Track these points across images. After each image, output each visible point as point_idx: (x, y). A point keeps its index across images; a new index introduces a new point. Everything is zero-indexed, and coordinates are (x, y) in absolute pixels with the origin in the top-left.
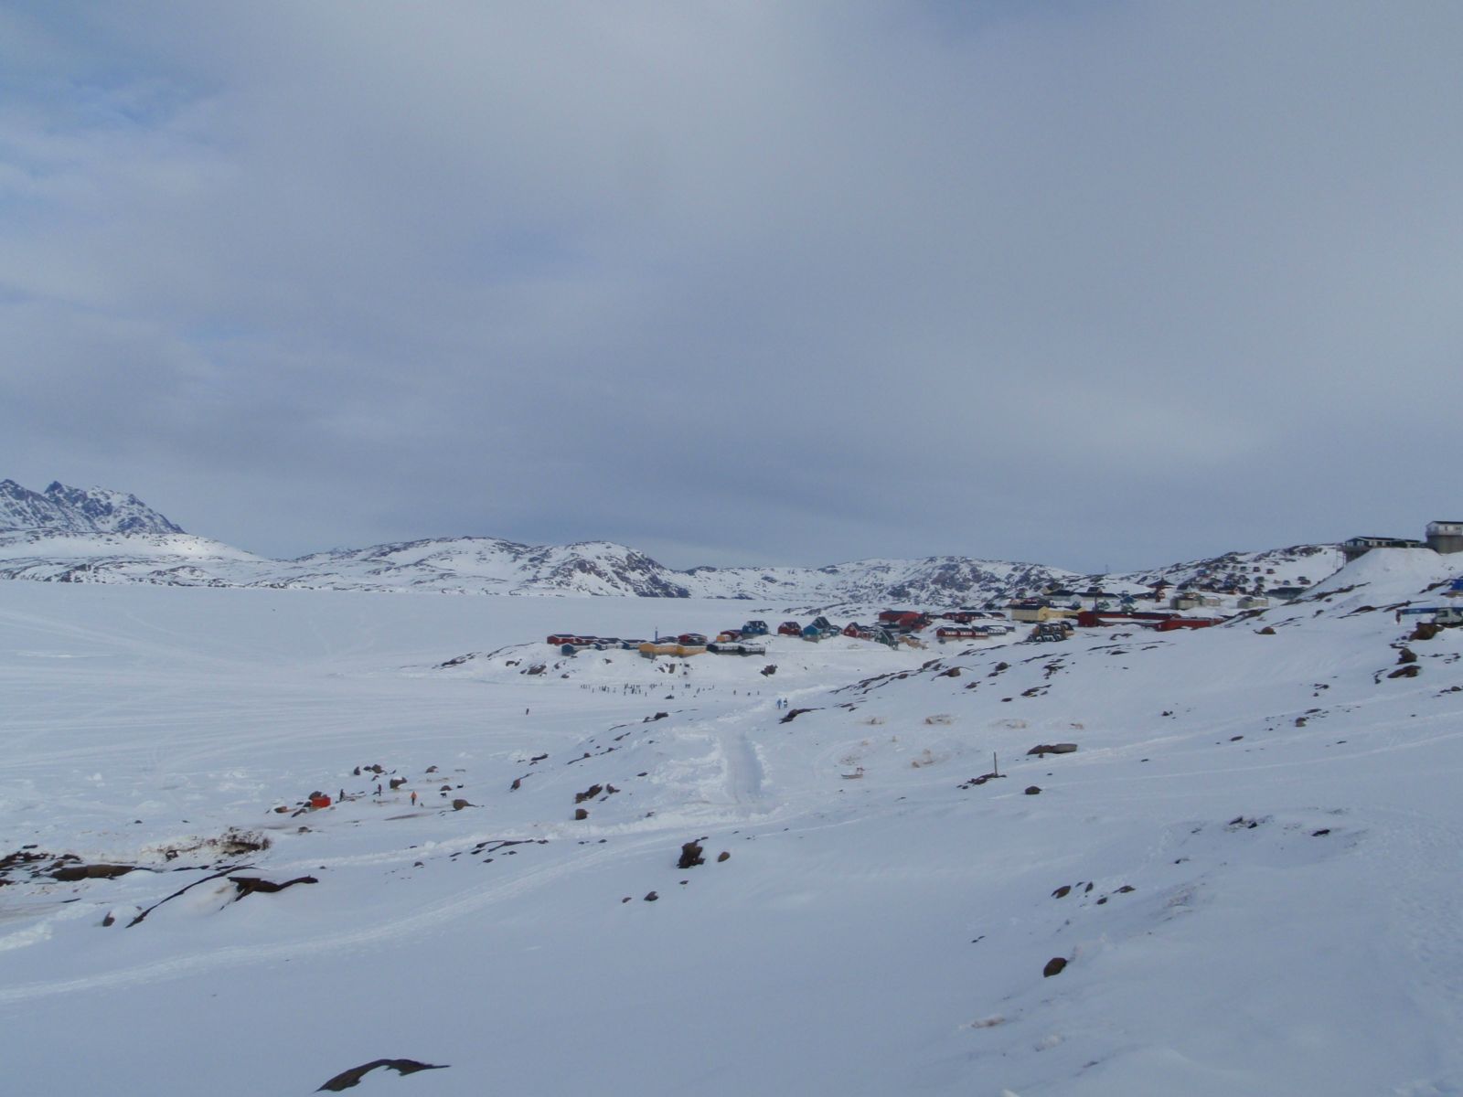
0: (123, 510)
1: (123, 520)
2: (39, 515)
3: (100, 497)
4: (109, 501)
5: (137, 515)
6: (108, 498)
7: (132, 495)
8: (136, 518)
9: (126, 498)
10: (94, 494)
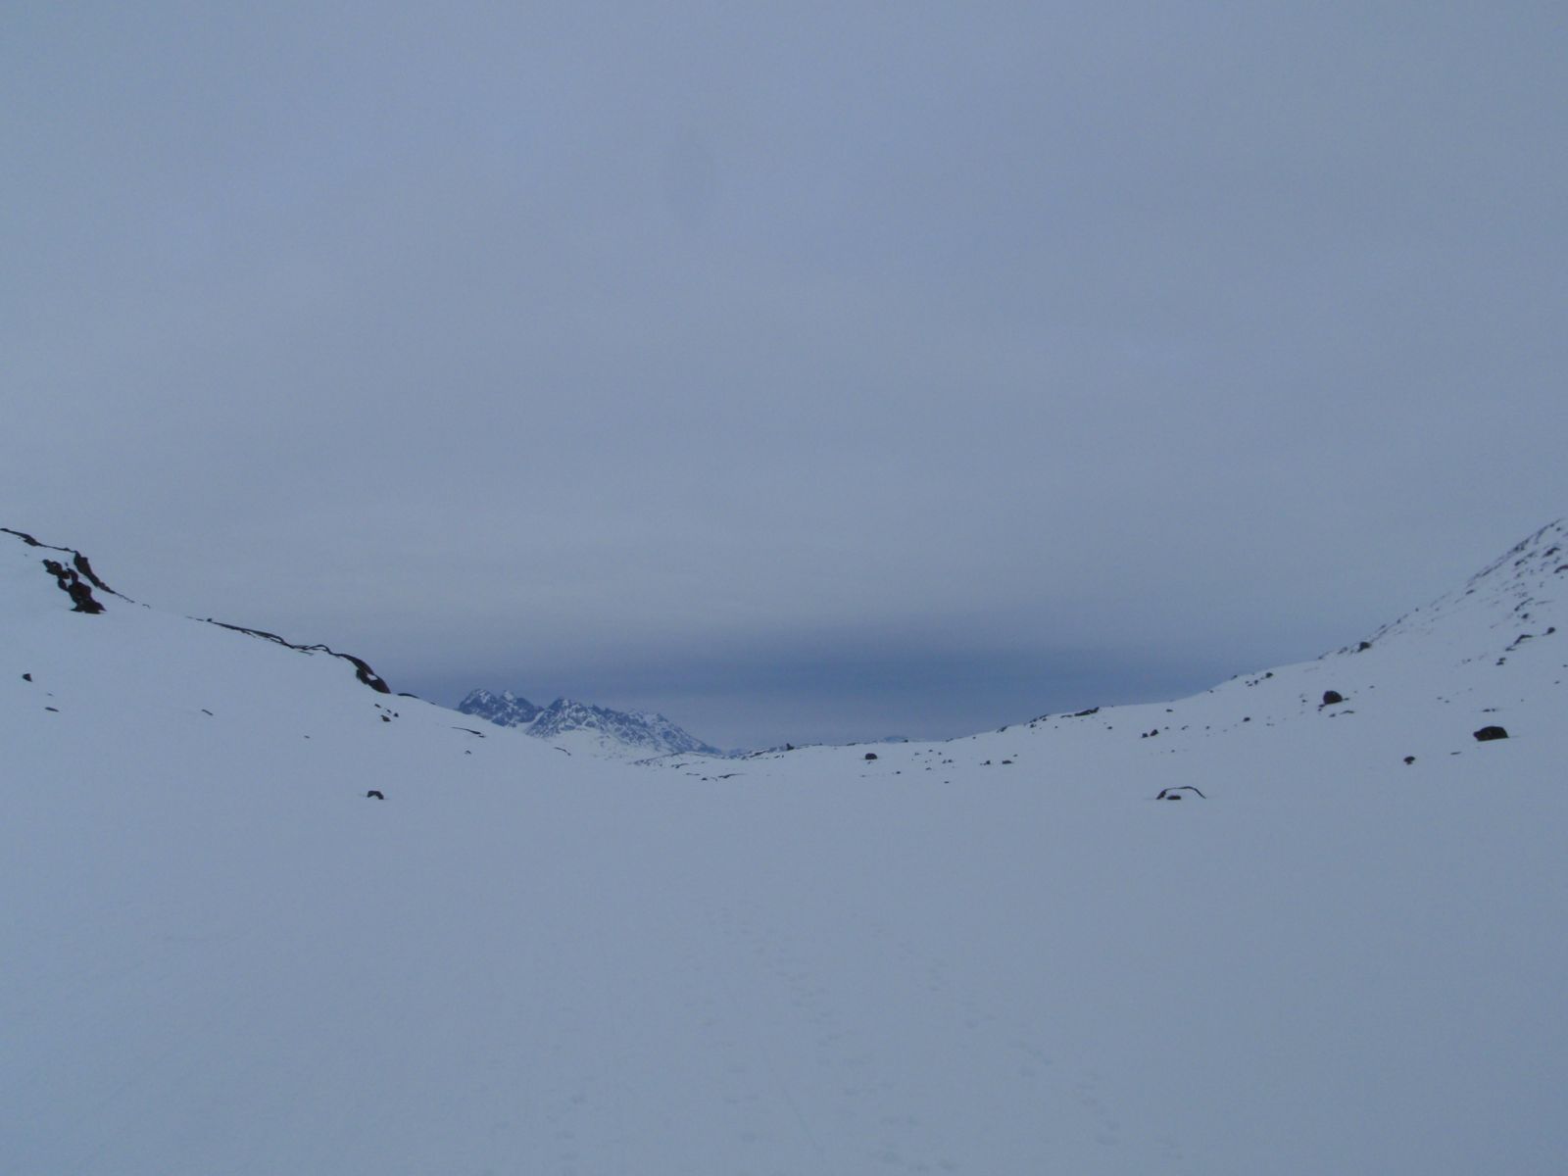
6: (643, 717)
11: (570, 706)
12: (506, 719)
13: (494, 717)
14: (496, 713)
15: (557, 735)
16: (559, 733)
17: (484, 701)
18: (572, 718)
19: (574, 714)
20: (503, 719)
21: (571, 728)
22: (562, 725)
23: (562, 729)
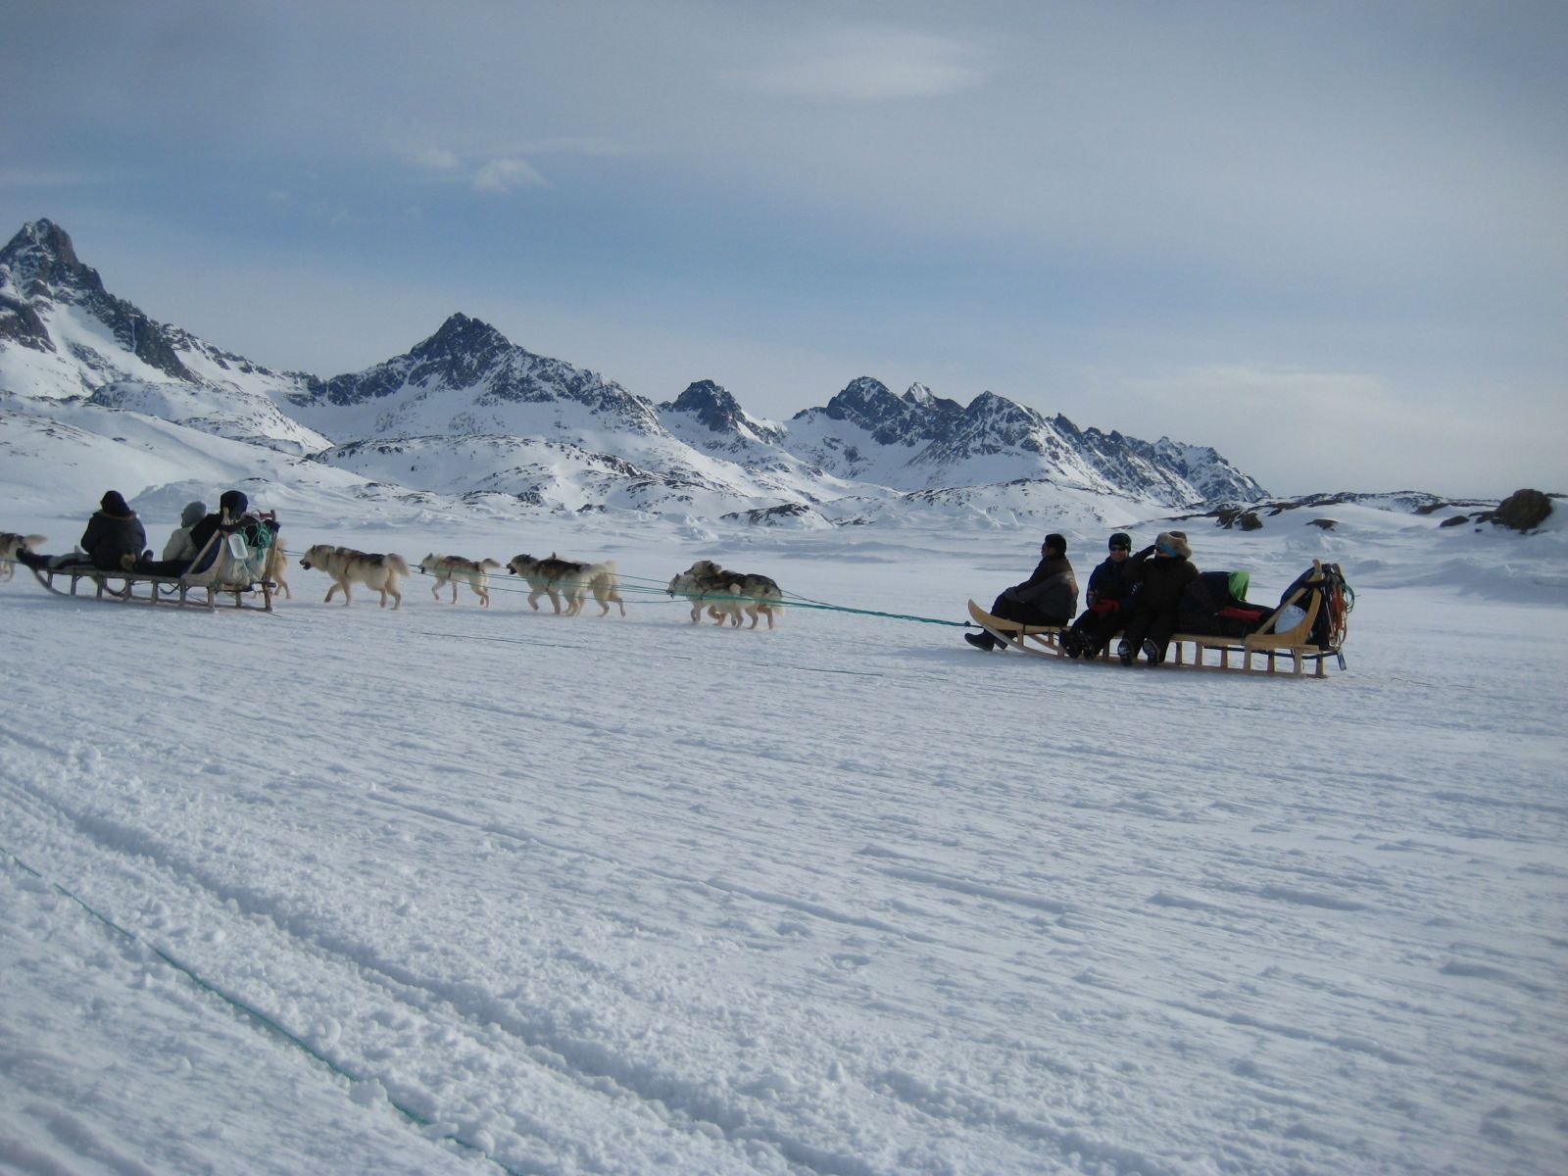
0: (1203, 470)
1: (1206, 485)
2: (1135, 477)
3: (1169, 452)
4: (1183, 457)
5: (1226, 478)
6: (1180, 454)
7: (1211, 449)
8: (1223, 482)
9: (1205, 454)
10: (1162, 448)
11: (999, 409)
12: (898, 432)
13: (879, 426)
14: (881, 420)
15: (964, 460)
16: (965, 455)
17: (867, 398)
18: (1000, 432)
19: (1003, 425)
20: (894, 430)
21: (992, 450)
22: (976, 444)
23: (976, 451)
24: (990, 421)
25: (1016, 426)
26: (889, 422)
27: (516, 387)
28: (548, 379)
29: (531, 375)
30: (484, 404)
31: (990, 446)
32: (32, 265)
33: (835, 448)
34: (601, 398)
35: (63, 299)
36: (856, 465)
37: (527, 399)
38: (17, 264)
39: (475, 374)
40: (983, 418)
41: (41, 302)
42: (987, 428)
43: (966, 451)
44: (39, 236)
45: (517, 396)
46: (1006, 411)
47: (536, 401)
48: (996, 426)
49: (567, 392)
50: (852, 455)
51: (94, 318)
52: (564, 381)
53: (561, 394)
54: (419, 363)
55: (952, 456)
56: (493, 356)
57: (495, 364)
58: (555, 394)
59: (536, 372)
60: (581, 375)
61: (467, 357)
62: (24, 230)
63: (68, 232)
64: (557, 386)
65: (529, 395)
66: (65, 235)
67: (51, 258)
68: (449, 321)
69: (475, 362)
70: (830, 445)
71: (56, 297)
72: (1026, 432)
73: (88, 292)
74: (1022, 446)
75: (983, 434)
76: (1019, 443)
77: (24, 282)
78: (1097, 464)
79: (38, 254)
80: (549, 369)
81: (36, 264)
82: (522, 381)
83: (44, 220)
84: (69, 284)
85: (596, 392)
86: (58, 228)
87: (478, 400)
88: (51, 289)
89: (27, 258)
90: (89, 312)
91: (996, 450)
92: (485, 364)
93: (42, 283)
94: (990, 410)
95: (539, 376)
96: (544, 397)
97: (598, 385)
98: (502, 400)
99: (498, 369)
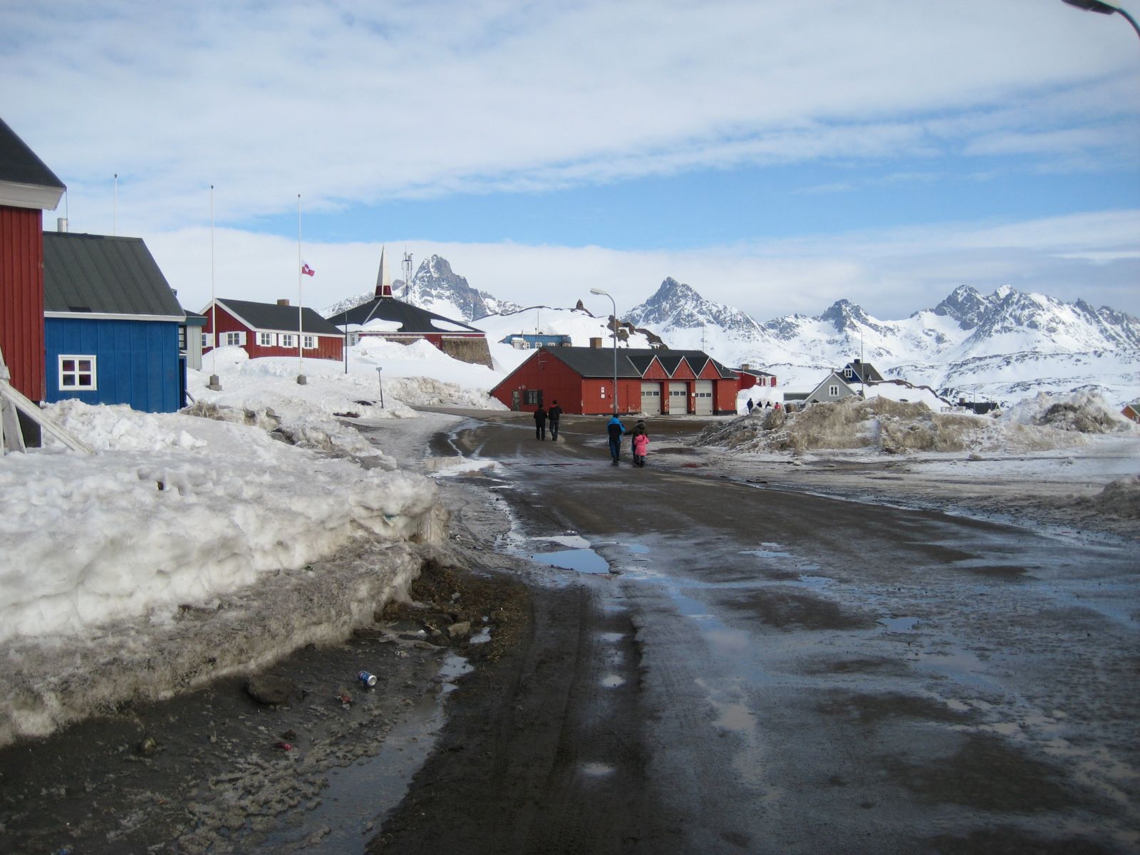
24: (1010, 310)
25: (1026, 312)
26: (970, 315)
27: (685, 320)
28: (702, 314)
29: (694, 311)
30: (667, 331)
31: (1008, 328)
32: (424, 281)
33: (931, 335)
34: (730, 322)
35: (440, 297)
36: (942, 346)
37: (690, 326)
38: (418, 281)
39: (667, 313)
40: (1007, 308)
41: (427, 300)
42: (1007, 316)
43: (990, 332)
44: (431, 264)
45: (685, 325)
46: (1022, 302)
47: (695, 327)
48: (1013, 314)
49: (712, 320)
50: (940, 339)
51: (454, 305)
52: (711, 313)
53: (709, 321)
54: (649, 308)
55: (982, 336)
56: (678, 302)
57: (679, 307)
58: (705, 322)
59: (697, 310)
60: (721, 308)
61: (664, 303)
62: (423, 263)
63: (447, 260)
64: (707, 317)
65: (692, 324)
66: (446, 262)
67: (435, 275)
68: (664, 282)
69: (668, 305)
70: (927, 334)
71: (436, 296)
72: (1032, 316)
73: (452, 291)
74: (1028, 326)
75: (1004, 319)
76: (1026, 323)
77: (420, 290)
78: (1103, 331)
79: (428, 275)
80: (704, 307)
81: (426, 280)
82: (688, 316)
83: (435, 255)
84: (443, 288)
85: (727, 319)
86: (441, 258)
87: (664, 329)
88: (434, 292)
89: (423, 277)
90: (452, 302)
91: (1010, 330)
92: (673, 307)
93: (428, 290)
94: (1013, 302)
95: (698, 312)
96: (700, 324)
97: (729, 314)
98: (676, 328)
99: (679, 309)
